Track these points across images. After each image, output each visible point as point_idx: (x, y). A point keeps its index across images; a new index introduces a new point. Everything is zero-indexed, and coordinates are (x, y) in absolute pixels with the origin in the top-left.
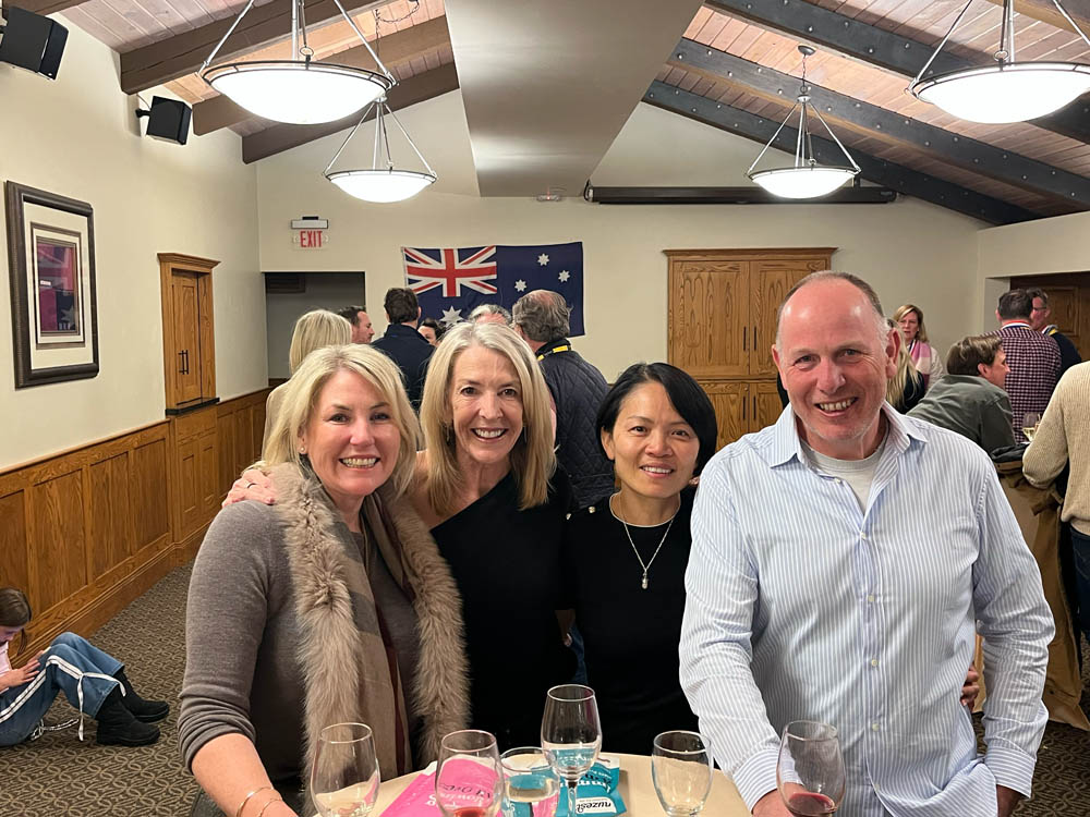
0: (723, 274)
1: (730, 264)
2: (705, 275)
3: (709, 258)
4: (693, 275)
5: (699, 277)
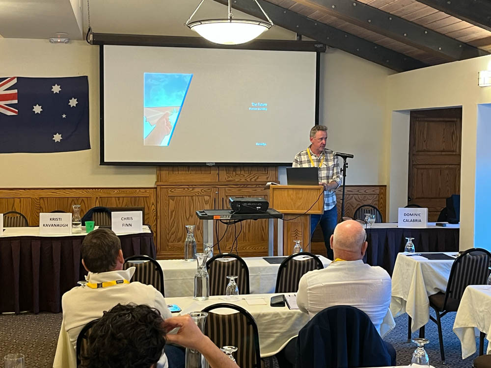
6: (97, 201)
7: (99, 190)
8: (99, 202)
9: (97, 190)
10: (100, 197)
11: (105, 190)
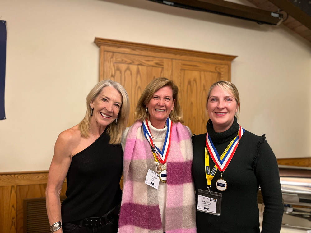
0: (149, 68)
1: (156, 61)
2: (134, 68)
3: (138, 52)
4: (123, 67)
5: (128, 69)
6: (13, 192)
7: (16, 176)
8: (16, 193)
9: (13, 176)
10: (17, 186)
11: (25, 175)
